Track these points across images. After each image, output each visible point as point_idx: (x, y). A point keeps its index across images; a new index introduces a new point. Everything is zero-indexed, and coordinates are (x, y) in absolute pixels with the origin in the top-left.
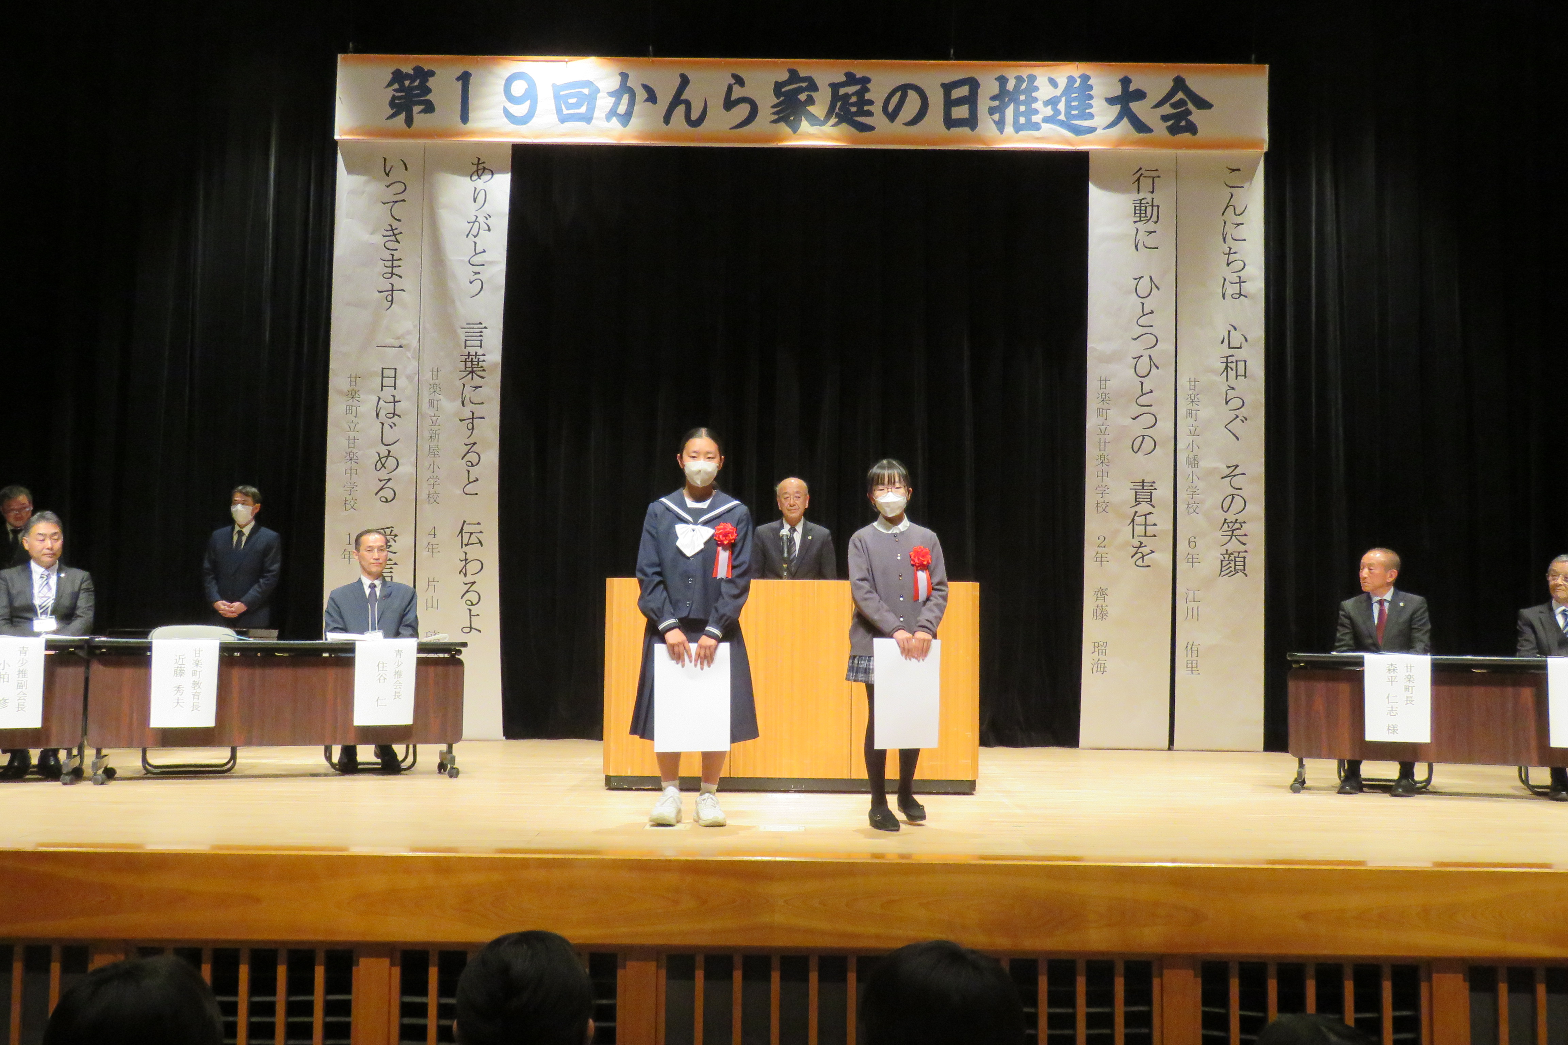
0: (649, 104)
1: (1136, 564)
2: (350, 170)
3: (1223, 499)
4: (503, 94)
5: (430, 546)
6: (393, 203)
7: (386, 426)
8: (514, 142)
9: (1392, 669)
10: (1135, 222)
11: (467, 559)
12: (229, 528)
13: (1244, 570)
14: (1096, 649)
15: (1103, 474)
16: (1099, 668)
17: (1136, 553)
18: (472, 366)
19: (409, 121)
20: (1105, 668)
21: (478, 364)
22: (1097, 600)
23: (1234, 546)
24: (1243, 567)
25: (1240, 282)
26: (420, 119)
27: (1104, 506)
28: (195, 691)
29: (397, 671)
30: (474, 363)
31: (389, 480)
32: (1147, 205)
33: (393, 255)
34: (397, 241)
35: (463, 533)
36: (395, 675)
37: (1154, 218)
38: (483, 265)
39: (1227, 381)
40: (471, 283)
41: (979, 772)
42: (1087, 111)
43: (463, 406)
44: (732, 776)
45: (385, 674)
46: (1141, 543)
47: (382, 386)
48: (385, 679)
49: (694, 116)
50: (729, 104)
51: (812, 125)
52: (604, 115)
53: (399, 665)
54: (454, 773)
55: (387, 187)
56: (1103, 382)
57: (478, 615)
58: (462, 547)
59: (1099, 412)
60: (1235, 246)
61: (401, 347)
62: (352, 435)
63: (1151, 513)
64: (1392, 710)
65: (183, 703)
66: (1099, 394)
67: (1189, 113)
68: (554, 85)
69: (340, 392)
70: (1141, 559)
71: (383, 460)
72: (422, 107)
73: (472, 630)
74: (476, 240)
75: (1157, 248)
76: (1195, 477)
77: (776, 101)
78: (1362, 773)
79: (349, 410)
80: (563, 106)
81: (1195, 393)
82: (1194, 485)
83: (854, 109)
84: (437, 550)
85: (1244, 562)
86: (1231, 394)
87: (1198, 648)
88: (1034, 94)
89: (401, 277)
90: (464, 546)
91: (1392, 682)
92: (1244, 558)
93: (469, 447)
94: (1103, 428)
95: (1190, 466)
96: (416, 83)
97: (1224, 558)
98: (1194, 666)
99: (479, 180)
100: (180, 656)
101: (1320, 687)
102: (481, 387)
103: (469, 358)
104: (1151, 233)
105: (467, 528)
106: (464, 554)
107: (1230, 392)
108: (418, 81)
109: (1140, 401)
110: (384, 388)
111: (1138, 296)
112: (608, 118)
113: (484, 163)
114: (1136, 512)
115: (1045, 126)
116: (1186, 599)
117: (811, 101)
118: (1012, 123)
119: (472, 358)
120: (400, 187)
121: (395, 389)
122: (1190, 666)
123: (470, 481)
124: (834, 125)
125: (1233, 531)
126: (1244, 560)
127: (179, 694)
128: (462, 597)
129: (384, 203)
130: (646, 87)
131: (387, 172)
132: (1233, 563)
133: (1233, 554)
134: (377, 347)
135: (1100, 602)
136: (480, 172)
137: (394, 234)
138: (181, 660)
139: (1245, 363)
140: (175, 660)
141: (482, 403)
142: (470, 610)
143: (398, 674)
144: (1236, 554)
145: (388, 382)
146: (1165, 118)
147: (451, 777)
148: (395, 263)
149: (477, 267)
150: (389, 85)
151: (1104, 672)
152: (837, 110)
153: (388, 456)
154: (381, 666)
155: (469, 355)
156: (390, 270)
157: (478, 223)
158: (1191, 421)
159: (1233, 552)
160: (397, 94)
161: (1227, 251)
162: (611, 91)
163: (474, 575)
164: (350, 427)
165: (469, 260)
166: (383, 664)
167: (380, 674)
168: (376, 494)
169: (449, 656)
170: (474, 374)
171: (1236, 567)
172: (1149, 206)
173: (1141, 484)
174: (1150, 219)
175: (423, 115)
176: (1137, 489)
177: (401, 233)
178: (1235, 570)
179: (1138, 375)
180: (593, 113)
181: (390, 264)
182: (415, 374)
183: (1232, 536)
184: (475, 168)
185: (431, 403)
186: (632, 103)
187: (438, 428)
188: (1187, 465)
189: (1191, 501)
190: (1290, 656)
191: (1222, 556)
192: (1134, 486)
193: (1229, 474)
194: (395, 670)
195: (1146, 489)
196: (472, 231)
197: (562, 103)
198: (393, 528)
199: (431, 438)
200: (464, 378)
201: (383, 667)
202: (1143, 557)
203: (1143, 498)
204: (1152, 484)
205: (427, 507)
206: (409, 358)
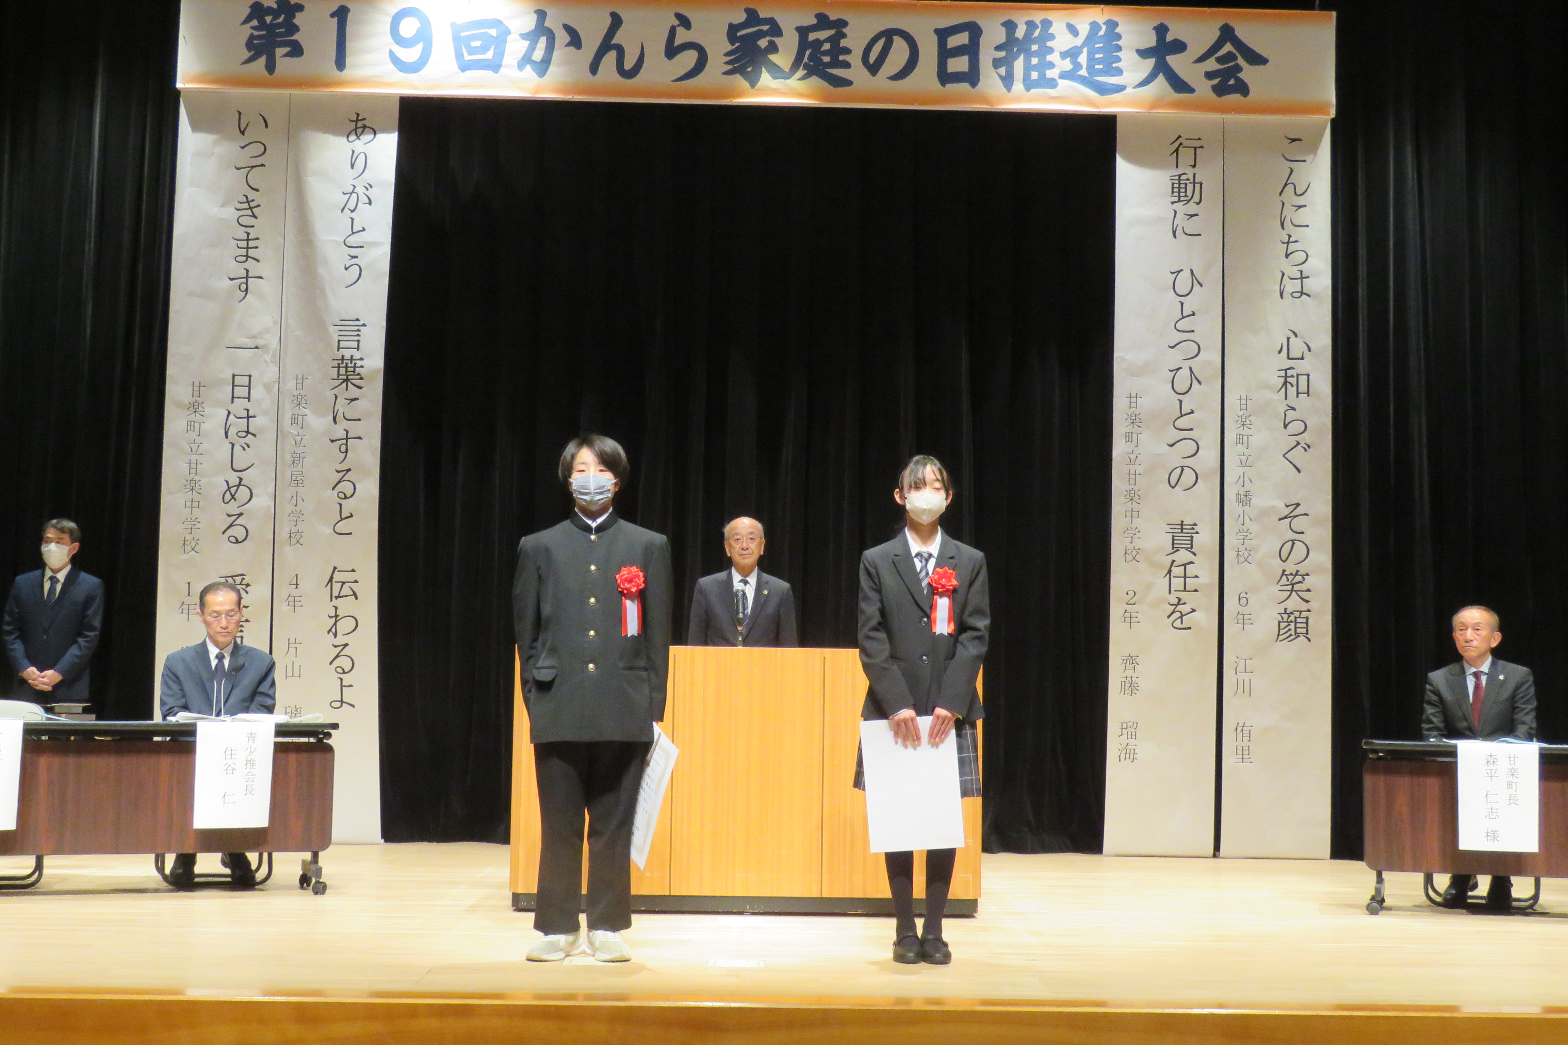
0: (572, 49)
1: (1173, 626)
2: (196, 127)
3: (1281, 545)
4: (389, 35)
5: (291, 599)
6: (249, 169)
7: (237, 448)
8: (402, 94)
9: (1491, 760)
10: (1173, 203)
11: (338, 616)
12: (37, 572)
13: (1307, 633)
14: (1124, 731)
15: (1133, 514)
16: (1128, 755)
17: (1173, 612)
18: (346, 373)
19: (271, 67)
20: (1135, 755)
21: (355, 369)
22: (1125, 669)
23: (1294, 603)
24: (1305, 629)
25: (1302, 278)
26: (285, 64)
27: (1134, 553)
29: (249, 759)
30: (349, 369)
31: (241, 514)
32: (1187, 182)
33: (248, 234)
34: (254, 216)
35: (333, 582)
36: (247, 764)
37: (1196, 198)
38: (362, 247)
39: (1286, 398)
40: (346, 269)
42: (1114, 65)
43: (335, 422)
44: (672, 894)
45: (235, 764)
46: (1180, 600)
47: (233, 398)
48: (234, 769)
49: (628, 65)
50: (672, 51)
51: (775, 78)
52: (515, 63)
53: (252, 751)
54: (320, 888)
55: (243, 148)
56: (1133, 400)
57: (351, 686)
58: (331, 600)
59: (1129, 437)
60: (1296, 233)
61: (257, 348)
62: (194, 458)
63: (1191, 563)
64: (1492, 812)
66: (1128, 415)
67: (1240, 69)
68: (453, 25)
69: (179, 405)
70: (1180, 619)
71: (233, 490)
72: (287, 49)
73: (344, 705)
74: (353, 215)
75: (1199, 235)
76: (1247, 518)
77: (731, 48)
79: (190, 426)
80: (464, 50)
81: (1247, 414)
82: (1245, 528)
83: (826, 59)
84: (300, 604)
85: (1307, 623)
86: (1291, 415)
87: (1250, 730)
88: (1049, 44)
89: (258, 261)
90: (334, 599)
91: (1491, 777)
92: (1307, 618)
93: (342, 474)
94: (1133, 457)
95: (1241, 504)
96: (281, 20)
97: (1283, 619)
98: (1246, 752)
99: (357, 140)
101: (1403, 782)
102: (358, 399)
103: (343, 363)
104: (1192, 216)
105: (338, 577)
106: (334, 608)
107: (1290, 413)
108: (283, 17)
109: (1179, 423)
110: (235, 399)
111: (1176, 293)
112: (521, 66)
113: (364, 119)
114: (1173, 561)
115: (1061, 82)
116: (1236, 669)
117: (773, 48)
118: (1022, 78)
119: (347, 364)
120: (258, 149)
121: (249, 401)
122: (1240, 752)
123: (343, 517)
124: (802, 79)
125: (1293, 585)
126: (1307, 621)
128: (331, 663)
129: (238, 169)
130: (569, 29)
131: (242, 130)
132: (1293, 625)
133: (1293, 614)
134: (227, 348)
135: (1129, 673)
136: (359, 131)
137: (250, 206)
139: (1308, 378)
141: (359, 420)
142: (342, 680)
143: (251, 763)
144: (1297, 614)
145: (241, 391)
146: (1209, 75)
147: (316, 893)
148: (251, 244)
149: (354, 249)
150: (246, 21)
151: (1133, 759)
152: (806, 60)
153: (240, 484)
154: (229, 752)
155: (343, 359)
156: (244, 252)
157: (356, 194)
158: (1241, 448)
159: (1294, 611)
160: (256, 33)
161: (1286, 239)
162: (524, 32)
163: (346, 636)
164: (191, 448)
165: (344, 241)
166: (232, 750)
167: (227, 763)
168: (224, 533)
169: (315, 741)
170: (349, 383)
171: (1298, 629)
172: (1190, 183)
173: (1180, 527)
174: (1191, 199)
175: (288, 59)
176: (1176, 533)
177: (259, 206)
178: (1296, 633)
179: (1176, 392)
180: (502, 59)
181: (244, 244)
182: (275, 382)
183: (1292, 591)
184: (353, 125)
185: (295, 419)
186: (550, 47)
187: (303, 450)
188: (1237, 503)
189: (1242, 548)
190: (1366, 743)
191: (1280, 616)
192: (1171, 529)
193: (1287, 515)
194: (247, 759)
195: (1186, 533)
196: (348, 205)
197: (463, 46)
198: (245, 575)
199: (294, 462)
200: (336, 387)
201: (231, 754)
202: (1181, 617)
203: (1182, 544)
204: (1194, 527)
205: (287, 549)
206: (267, 362)
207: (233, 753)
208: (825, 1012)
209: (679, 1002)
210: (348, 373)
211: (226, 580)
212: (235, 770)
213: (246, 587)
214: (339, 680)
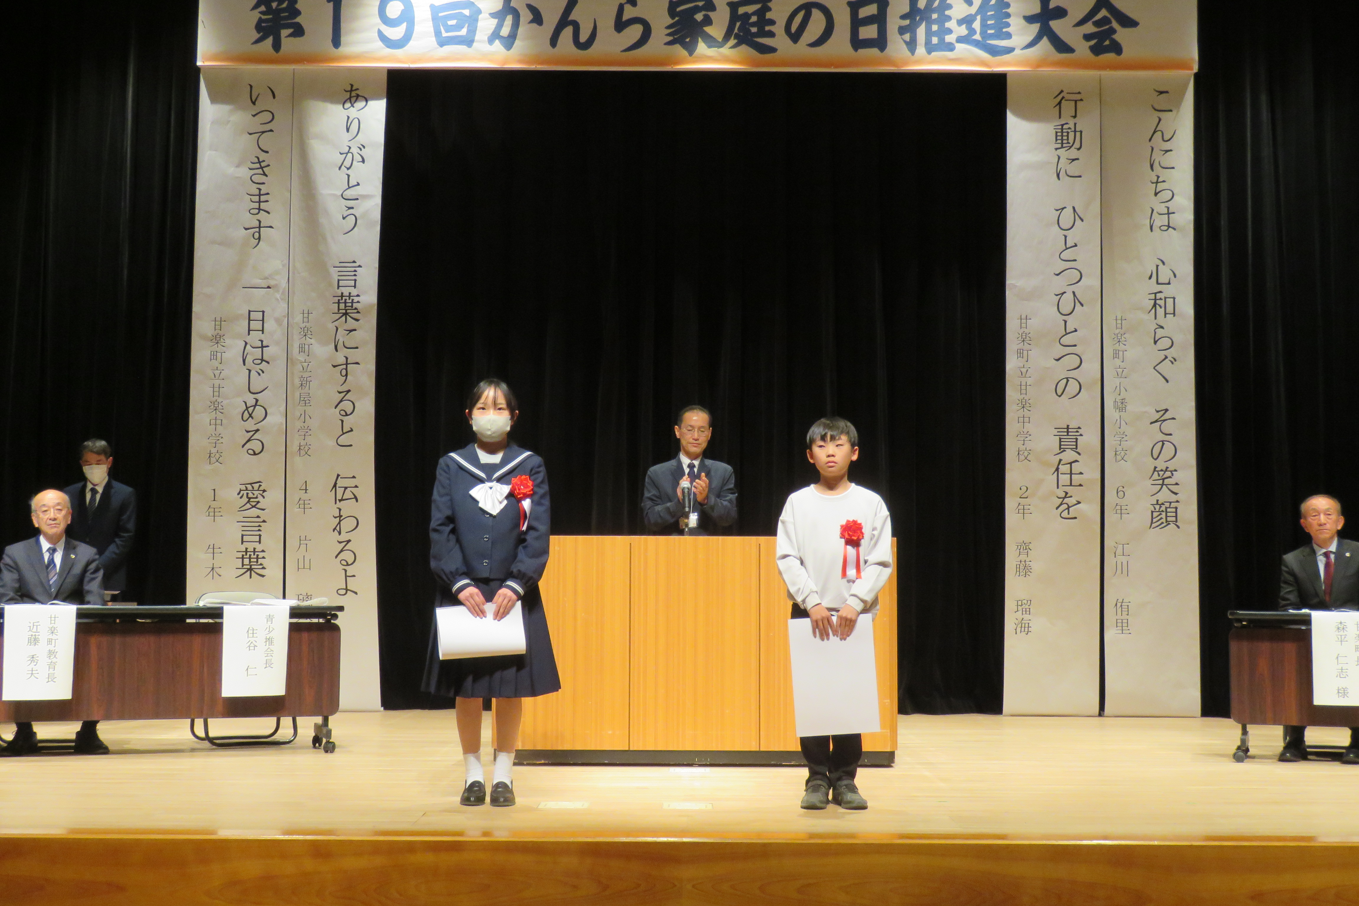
0: (534, 25)
1: (1061, 517)
2: (214, 99)
3: (1152, 446)
4: (378, 16)
5: (301, 502)
6: (258, 135)
7: (253, 373)
8: (389, 67)
9: (1341, 627)
10: (1056, 149)
11: (342, 516)
12: (80, 485)
13: (1176, 521)
14: (1020, 608)
15: (1024, 420)
16: (1023, 629)
17: (1061, 504)
18: (345, 308)
19: (277, 46)
20: (1030, 628)
21: (352, 305)
22: (1020, 554)
23: (1164, 495)
24: (1174, 518)
25: (1168, 214)
26: (289, 44)
27: (1026, 454)
28: (50, 661)
29: (268, 638)
30: (347, 305)
31: (257, 430)
32: (1069, 131)
33: (260, 190)
34: (265, 174)
35: (337, 487)
36: (266, 642)
37: (1077, 145)
38: (357, 199)
39: (1156, 318)
40: (344, 218)
41: (898, 742)
42: (1004, 30)
43: (336, 350)
44: (631, 749)
45: (256, 642)
46: (1067, 493)
47: (249, 330)
48: (255, 646)
49: (583, 38)
50: (620, 25)
51: (709, 47)
52: (486, 38)
53: (271, 631)
54: (330, 748)
55: (254, 116)
56: (1024, 321)
57: (354, 576)
58: (336, 503)
59: (1020, 353)
60: (1164, 174)
61: (269, 287)
62: (217, 382)
63: (1076, 461)
64: (1342, 672)
65: (38, 673)
66: (1019, 334)
67: (1114, 31)
68: (432, 6)
69: (204, 337)
70: (1067, 510)
71: (251, 410)
72: (290, 31)
73: (348, 592)
74: (349, 172)
75: (1080, 177)
76: (1123, 423)
77: (670, 21)
78: (1306, 739)
79: (214, 356)
80: (442, 27)
81: (1122, 332)
82: (1122, 430)
83: (754, 30)
84: (309, 506)
85: (1176, 512)
86: (1160, 333)
87: (1128, 606)
88: (947, 13)
89: (268, 213)
90: (338, 501)
91: (1341, 641)
92: (1176, 508)
93: (343, 394)
94: (1024, 370)
95: (1118, 411)
96: (285, 5)
97: (1155, 509)
98: (1125, 625)
99: (352, 107)
100: (34, 623)
101: (1265, 646)
102: (355, 330)
103: (342, 299)
104: (1073, 160)
105: (340, 483)
106: (338, 510)
107: (1159, 331)
108: (286, 3)
109: (1064, 341)
110: (251, 332)
111: (1060, 227)
112: (491, 41)
113: (357, 89)
114: (1060, 460)
115: (959, 46)
116: (1115, 553)
117: (708, 21)
118: (924, 43)
119: (346, 300)
120: (267, 117)
121: (263, 333)
122: (1120, 625)
123: (344, 432)
124: (733, 47)
125: (1163, 479)
126: (1176, 510)
127: (33, 664)
128: (336, 557)
129: (250, 134)
130: (531, 8)
131: (253, 100)
132: (1164, 514)
133: (1164, 505)
134: (243, 288)
135: (1023, 557)
136: (353, 99)
137: (261, 167)
138: (35, 627)
139: (1174, 300)
140: (29, 628)
141: (357, 348)
142: (346, 571)
143: (269, 641)
144: (1167, 505)
145: (256, 325)
146: (1087, 37)
147: (326, 752)
148: (263, 198)
149: (350, 201)
150: (255, 7)
151: (1028, 632)
152: (736, 31)
153: (256, 405)
154: (251, 632)
155: (342, 296)
156: (257, 205)
157: (351, 154)
158: (1118, 362)
159: (1165, 502)
160: (264, 17)
161: (1155, 180)
162: (493, 12)
163: (349, 533)
164: (214, 374)
165: (342, 195)
166: (253, 630)
167: (249, 641)
168: (243, 446)
169: (324, 622)
170: (348, 316)
171: (1168, 518)
172: (1072, 131)
173: (1066, 430)
174: (1072, 145)
175: (292, 39)
176: (1061, 435)
177: (269, 165)
178: (1167, 521)
179: (1061, 314)
180: (475, 35)
181: (256, 198)
182: (284, 316)
183: (1163, 485)
184: (348, 95)
185: (302, 348)
186: (516, 24)
187: (309, 374)
188: (1114, 410)
189: (1119, 448)
190: (1231, 614)
191: (1153, 507)
192: (1058, 432)
193: (1158, 419)
194: (266, 637)
195: (1071, 436)
196: (344, 163)
197: (441, 25)
198: (262, 483)
199: (302, 385)
200: (337, 320)
201: (253, 633)
202: (1068, 508)
203: (1068, 445)
204: (1078, 430)
205: (298, 459)
206: (278, 299)
207: (254, 632)
208: (764, 845)
209: (639, 838)
210: (347, 308)
211: (246, 487)
212: (257, 646)
213: (263, 492)
214: (344, 571)
